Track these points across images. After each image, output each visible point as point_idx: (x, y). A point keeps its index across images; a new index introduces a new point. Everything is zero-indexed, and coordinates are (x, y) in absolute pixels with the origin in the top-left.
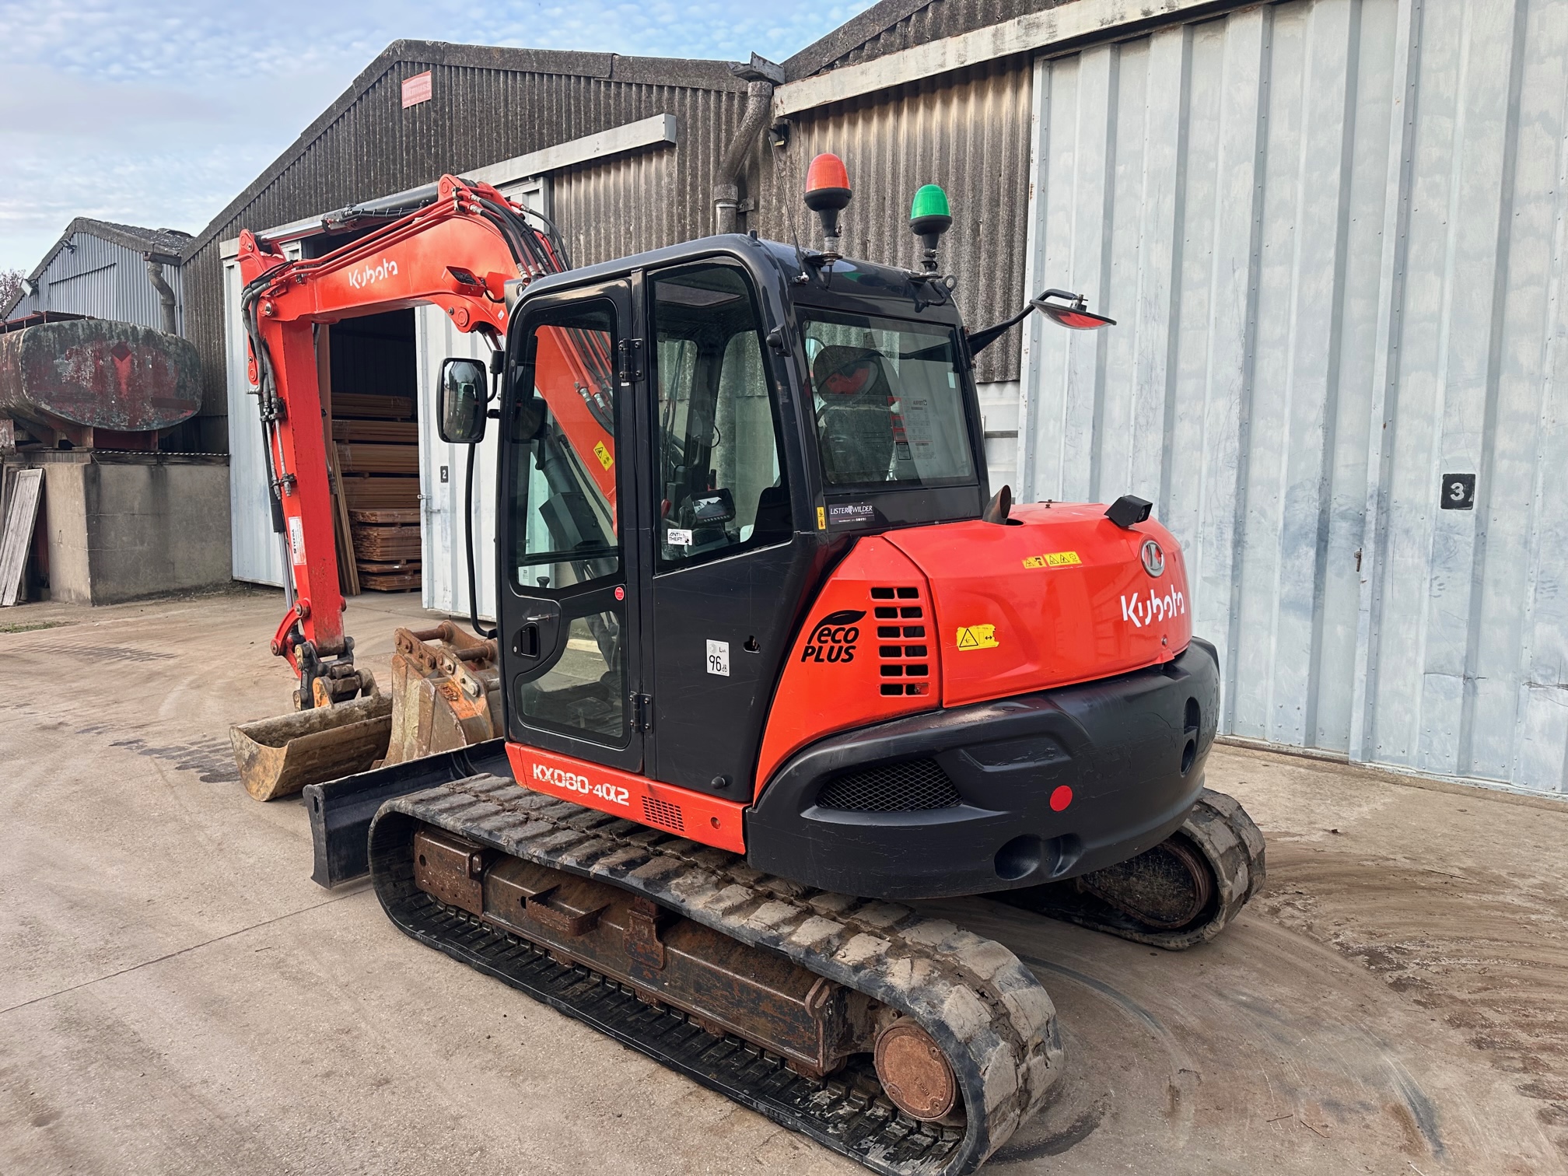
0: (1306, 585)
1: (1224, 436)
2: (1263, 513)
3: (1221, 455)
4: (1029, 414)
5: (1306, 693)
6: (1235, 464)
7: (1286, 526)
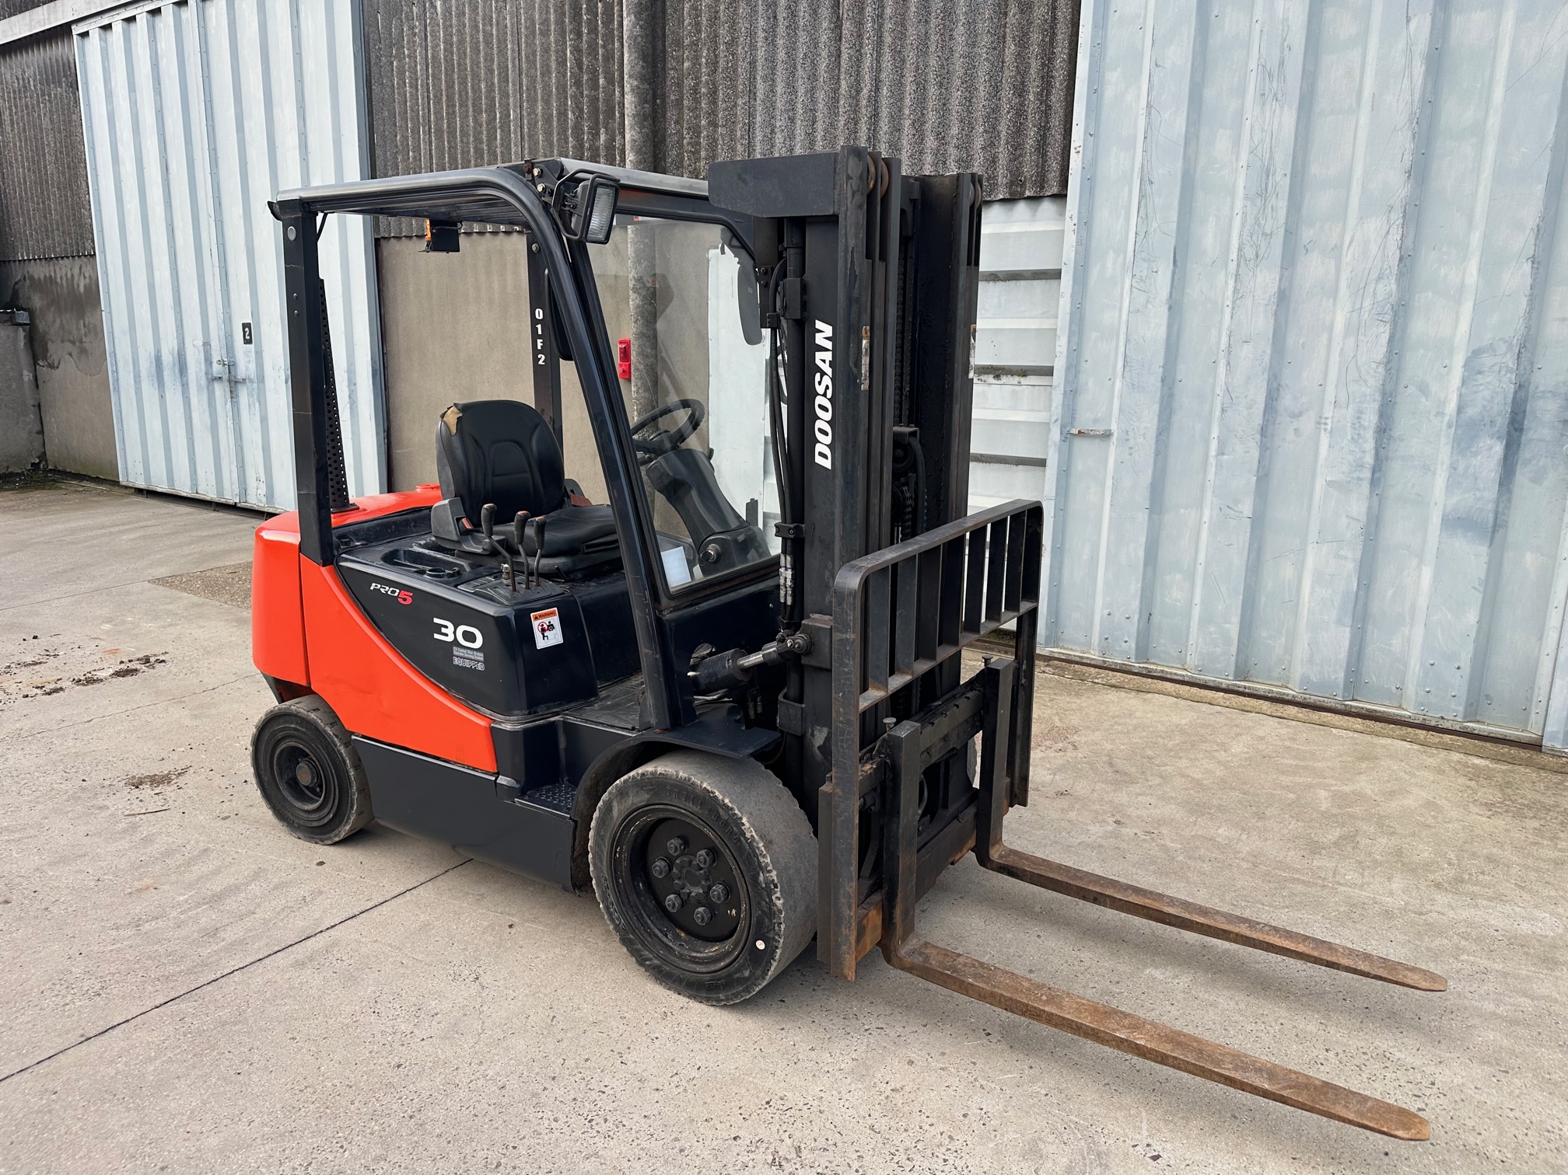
0: (1486, 494)
1: (1374, 275)
2: (1424, 390)
3: (1367, 303)
4: (1079, 243)
5: (1471, 647)
6: (1388, 318)
7: (1460, 410)
